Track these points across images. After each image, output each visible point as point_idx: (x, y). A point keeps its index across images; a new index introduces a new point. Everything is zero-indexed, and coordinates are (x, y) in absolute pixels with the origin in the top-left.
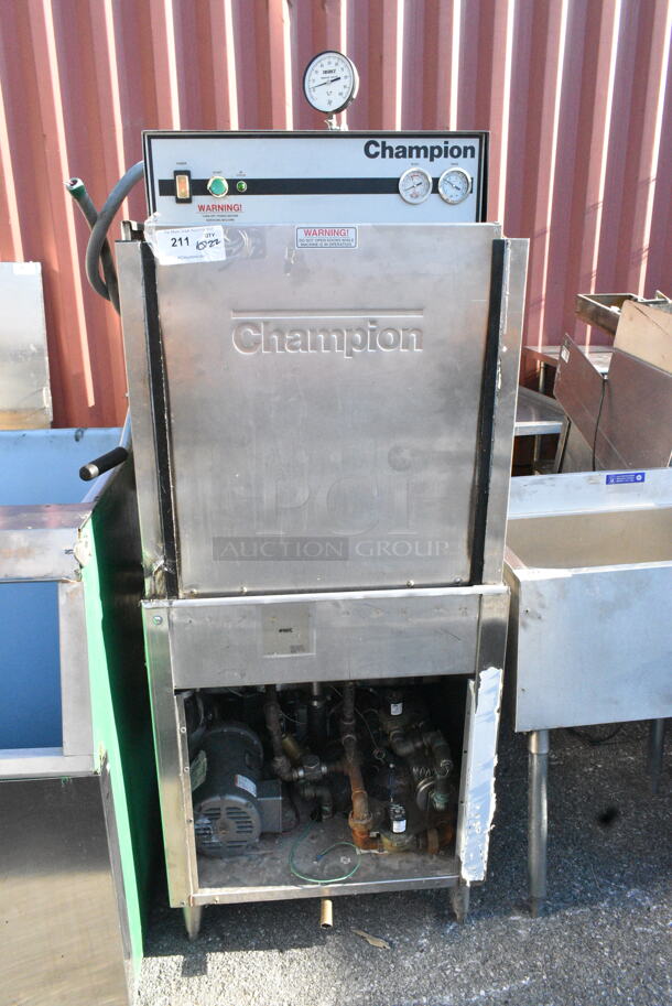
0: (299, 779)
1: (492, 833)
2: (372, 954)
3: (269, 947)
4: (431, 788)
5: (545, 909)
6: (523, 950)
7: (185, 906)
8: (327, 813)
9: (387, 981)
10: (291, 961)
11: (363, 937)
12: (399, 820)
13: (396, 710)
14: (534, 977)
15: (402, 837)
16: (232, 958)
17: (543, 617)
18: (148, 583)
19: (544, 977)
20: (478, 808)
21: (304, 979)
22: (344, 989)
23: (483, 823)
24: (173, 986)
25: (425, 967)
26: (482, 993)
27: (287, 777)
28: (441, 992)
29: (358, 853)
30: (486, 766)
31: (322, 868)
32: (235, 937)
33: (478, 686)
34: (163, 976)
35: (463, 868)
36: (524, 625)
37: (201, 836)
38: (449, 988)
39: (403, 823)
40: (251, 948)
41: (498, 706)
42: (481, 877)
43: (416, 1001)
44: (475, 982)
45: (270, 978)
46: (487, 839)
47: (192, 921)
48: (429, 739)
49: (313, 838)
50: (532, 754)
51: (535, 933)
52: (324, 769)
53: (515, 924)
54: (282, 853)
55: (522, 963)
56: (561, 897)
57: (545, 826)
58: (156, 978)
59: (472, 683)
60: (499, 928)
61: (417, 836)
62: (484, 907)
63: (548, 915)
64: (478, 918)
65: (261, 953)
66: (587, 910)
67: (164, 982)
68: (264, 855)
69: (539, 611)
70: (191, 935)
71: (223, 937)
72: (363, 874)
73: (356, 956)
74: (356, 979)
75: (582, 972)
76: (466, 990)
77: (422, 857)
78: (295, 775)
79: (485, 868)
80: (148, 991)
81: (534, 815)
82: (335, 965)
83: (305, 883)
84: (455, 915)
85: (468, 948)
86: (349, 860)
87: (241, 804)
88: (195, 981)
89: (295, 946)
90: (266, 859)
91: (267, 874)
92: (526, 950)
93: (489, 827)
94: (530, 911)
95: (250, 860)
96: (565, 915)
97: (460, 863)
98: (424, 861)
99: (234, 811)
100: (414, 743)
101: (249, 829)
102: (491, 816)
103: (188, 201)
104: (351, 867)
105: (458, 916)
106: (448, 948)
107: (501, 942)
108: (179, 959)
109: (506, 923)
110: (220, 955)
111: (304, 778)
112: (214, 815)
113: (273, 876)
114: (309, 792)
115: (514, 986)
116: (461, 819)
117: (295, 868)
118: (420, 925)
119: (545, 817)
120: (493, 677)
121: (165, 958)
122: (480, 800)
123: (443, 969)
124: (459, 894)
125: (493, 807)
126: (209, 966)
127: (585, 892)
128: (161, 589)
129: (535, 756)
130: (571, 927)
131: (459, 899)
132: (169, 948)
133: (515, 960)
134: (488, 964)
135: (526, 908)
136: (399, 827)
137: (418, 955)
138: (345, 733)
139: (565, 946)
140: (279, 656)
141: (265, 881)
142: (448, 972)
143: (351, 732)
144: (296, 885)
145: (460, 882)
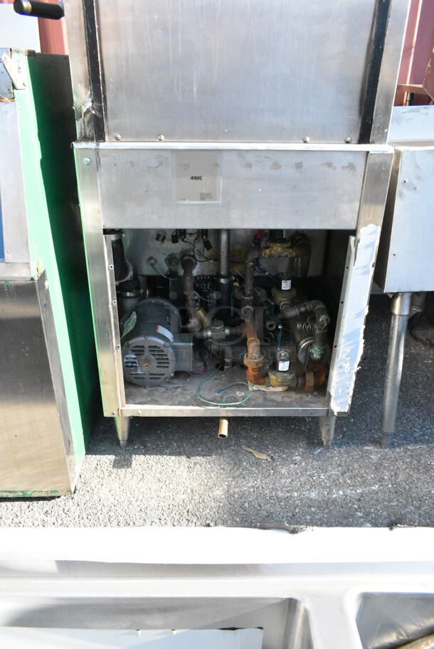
0: (207, 338)
1: (358, 373)
2: (258, 463)
3: (179, 454)
4: (310, 345)
5: (392, 444)
6: (374, 468)
7: (115, 416)
8: (228, 364)
9: (267, 480)
10: (195, 464)
11: (251, 452)
12: (284, 361)
13: (286, 285)
14: (382, 485)
15: (286, 375)
16: (152, 459)
17: (418, 189)
18: (79, 125)
19: (390, 486)
20: (348, 351)
21: (204, 475)
22: (234, 483)
23: (352, 365)
24: (106, 473)
25: (297, 474)
26: (341, 493)
27: (198, 335)
28: (309, 490)
29: (250, 389)
30: (358, 315)
31: (222, 398)
32: (155, 447)
33: (357, 242)
34: (99, 467)
35: (332, 400)
36: (401, 195)
37: (127, 367)
38: (315, 488)
39: (287, 364)
40: (166, 454)
41: (374, 260)
42: (346, 409)
43: (289, 495)
44: (336, 485)
45: (178, 472)
46: (354, 378)
47: (122, 429)
48: (311, 305)
49: (216, 379)
50: (395, 315)
51: (384, 458)
52: (227, 331)
53: (368, 451)
54: (192, 387)
55: (372, 476)
56: (404, 436)
57: (399, 376)
58: (94, 467)
59: (352, 239)
60: (356, 453)
61: (297, 376)
62: (344, 440)
63: (394, 447)
64: (340, 446)
65: (173, 458)
66: (425, 446)
67: (99, 472)
68: (178, 387)
69: (415, 182)
70: (121, 442)
71: (145, 447)
72: (253, 403)
73: (245, 464)
74: (244, 478)
75: (419, 484)
76: (328, 490)
77: (300, 395)
78: (205, 334)
79: (350, 403)
80: (88, 475)
81: (391, 367)
82: (228, 468)
83: (208, 405)
84: (322, 442)
85: (331, 465)
86: (243, 394)
87: (161, 344)
88: (122, 472)
89: (199, 455)
90: (178, 390)
91: (179, 399)
92: (376, 468)
93: (356, 368)
94: (380, 444)
95: (167, 390)
96: (407, 449)
97: (330, 396)
98: (301, 397)
99: (154, 348)
100: (299, 308)
101: (166, 365)
102: (358, 359)
104: (243, 398)
105: (325, 443)
106: (315, 463)
107: (357, 462)
108: (112, 457)
109: (361, 451)
110: (142, 457)
111: (211, 338)
112: (139, 351)
113: (183, 400)
114: (214, 347)
115: (366, 490)
116: (334, 360)
117: (201, 396)
118: (295, 448)
119: (400, 369)
120: (372, 233)
121: (102, 456)
122: (350, 345)
123: (311, 476)
124: (327, 425)
125: (361, 352)
126: (134, 463)
127: (424, 435)
128: (90, 131)
129: (397, 317)
130: (412, 456)
131: (326, 428)
132: (104, 451)
133: (367, 474)
134: (346, 475)
135: (377, 442)
136: (284, 366)
137: (292, 466)
138: (245, 305)
139: (407, 468)
140: (191, 202)
141: (177, 402)
142: (314, 478)
143: (249, 305)
144: (200, 406)
145: (329, 412)
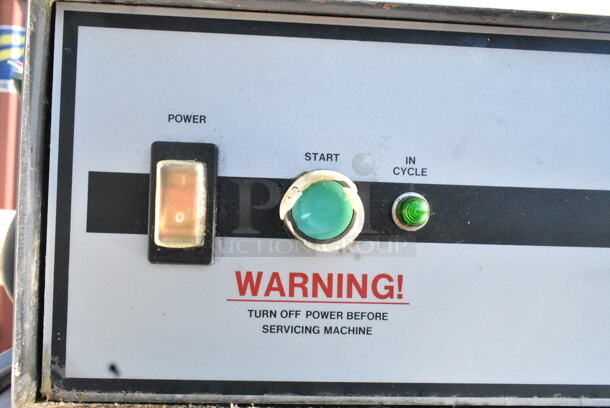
103: (200, 256)
